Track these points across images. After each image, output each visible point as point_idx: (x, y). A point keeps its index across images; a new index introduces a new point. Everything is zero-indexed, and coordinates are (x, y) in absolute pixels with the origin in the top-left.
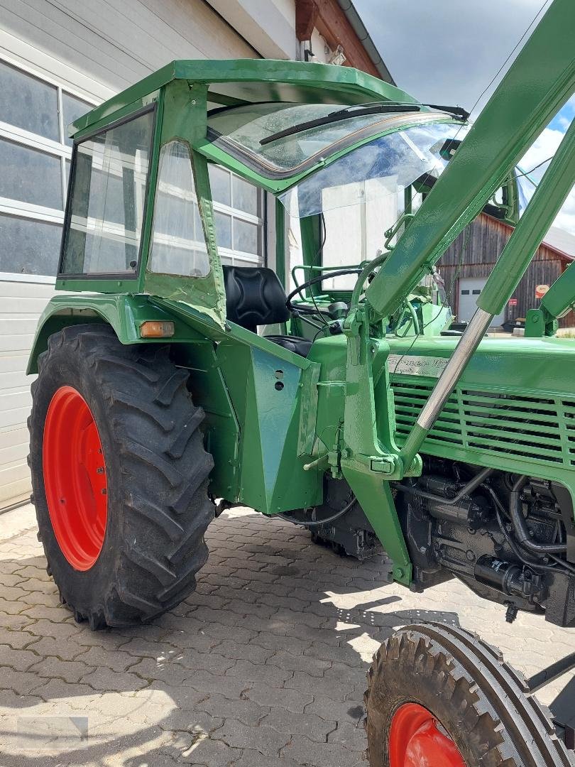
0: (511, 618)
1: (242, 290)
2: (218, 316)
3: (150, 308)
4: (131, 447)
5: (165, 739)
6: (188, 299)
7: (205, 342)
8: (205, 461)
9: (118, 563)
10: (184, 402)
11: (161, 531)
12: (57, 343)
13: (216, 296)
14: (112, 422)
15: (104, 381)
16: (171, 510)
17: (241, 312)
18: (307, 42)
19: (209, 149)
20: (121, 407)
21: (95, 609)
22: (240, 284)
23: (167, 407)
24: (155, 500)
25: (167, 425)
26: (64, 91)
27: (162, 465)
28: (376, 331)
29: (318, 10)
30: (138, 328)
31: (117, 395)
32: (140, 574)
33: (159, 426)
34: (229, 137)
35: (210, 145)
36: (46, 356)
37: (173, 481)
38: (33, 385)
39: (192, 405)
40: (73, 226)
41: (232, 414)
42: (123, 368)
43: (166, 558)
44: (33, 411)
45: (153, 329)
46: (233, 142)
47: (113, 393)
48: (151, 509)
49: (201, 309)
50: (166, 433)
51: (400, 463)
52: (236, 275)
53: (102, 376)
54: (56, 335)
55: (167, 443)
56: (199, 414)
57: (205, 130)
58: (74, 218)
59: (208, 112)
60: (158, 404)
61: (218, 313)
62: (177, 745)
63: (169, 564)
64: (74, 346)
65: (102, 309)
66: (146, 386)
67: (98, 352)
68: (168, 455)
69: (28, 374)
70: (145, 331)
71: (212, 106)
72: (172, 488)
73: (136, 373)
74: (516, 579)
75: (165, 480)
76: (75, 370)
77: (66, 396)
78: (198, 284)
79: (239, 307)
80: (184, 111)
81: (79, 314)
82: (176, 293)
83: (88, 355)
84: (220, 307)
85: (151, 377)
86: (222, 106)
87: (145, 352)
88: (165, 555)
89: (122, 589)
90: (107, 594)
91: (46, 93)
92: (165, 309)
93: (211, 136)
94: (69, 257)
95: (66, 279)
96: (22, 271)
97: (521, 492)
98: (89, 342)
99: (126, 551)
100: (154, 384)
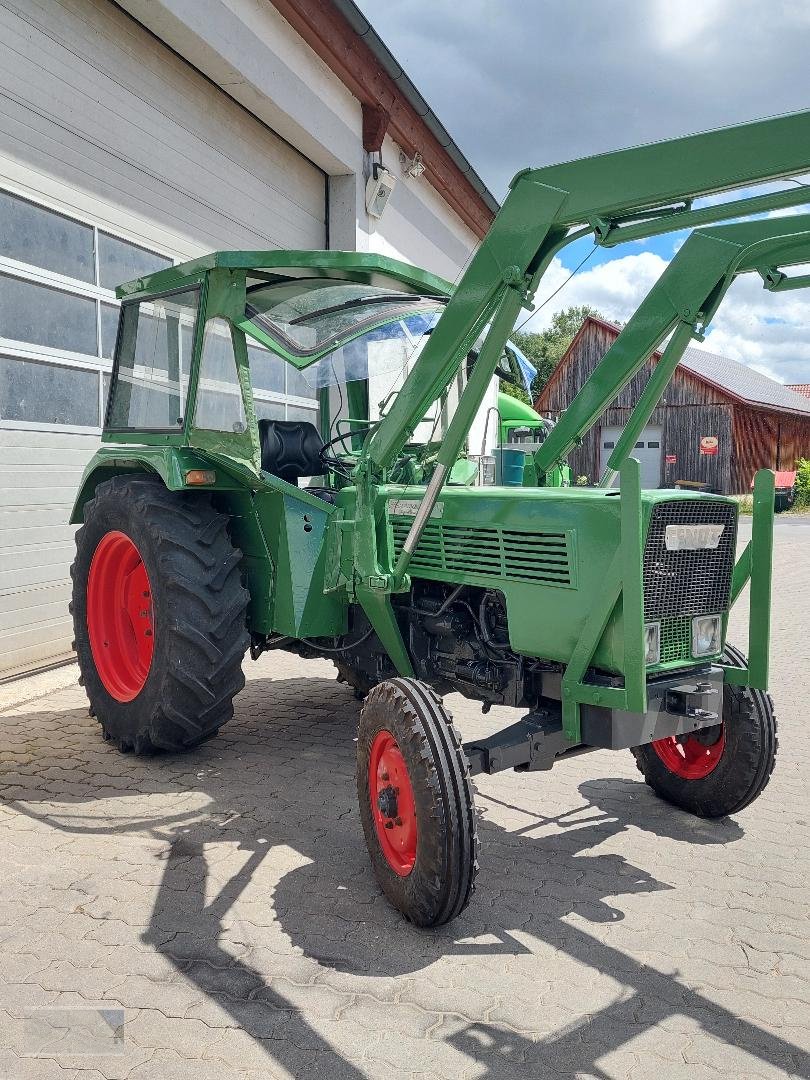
0: (486, 710)
1: (282, 443)
2: (254, 466)
3: (194, 459)
4: (177, 579)
5: (205, 817)
6: (228, 451)
7: (243, 490)
8: (242, 596)
9: (164, 682)
10: (224, 543)
11: (202, 653)
12: (105, 491)
13: (253, 449)
14: (160, 559)
15: (152, 524)
16: (212, 636)
17: (281, 464)
18: (377, 153)
19: (246, 325)
20: (168, 545)
21: (141, 732)
22: (279, 437)
23: (208, 546)
24: (197, 626)
25: (210, 561)
26: (100, 231)
27: (204, 595)
28: (379, 480)
29: (389, 117)
30: (184, 477)
31: (165, 535)
32: (183, 691)
33: (201, 562)
34: (263, 315)
35: (248, 322)
36: (92, 504)
37: (214, 610)
38: (77, 534)
39: (231, 546)
40: (120, 377)
41: (268, 555)
42: (170, 513)
43: (207, 679)
44: (76, 559)
45: (195, 477)
46: (267, 321)
47: (160, 532)
48: (194, 633)
49: (239, 461)
50: (207, 568)
51: (392, 581)
52: (276, 428)
53: (151, 520)
54: (104, 484)
55: (208, 577)
56: (237, 553)
57: (243, 307)
58: (122, 369)
59: (248, 289)
60: (200, 543)
61: (254, 464)
62: (215, 820)
63: (208, 684)
64: (123, 493)
65: (152, 460)
66: (190, 528)
67: (146, 499)
68: (208, 588)
69: (71, 523)
70: (189, 479)
71: (251, 282)
72: (214, 617)
73: (180, 516)
74: (483, 672)
75: (206, 609)
76: (124, 516)
77: (112, 542)
78: (237, 438)
79: (279, 459)
80: (226, 292)
81: (122, 464)
82: (217, 446)
83: (137, 501)
84: (255, 459)
85: (195, 520)
86: (263, 282)
87: (189, 497)
88: (206, 675)
89: (167, 707)
90: (154, 714)
91: (82, 233)
92: (208, 460)
93: (249, 314)
94: (116, 410)
95: (113, 432)
96: (55, 421)
97: (487, 606)
98: (138, 489)
99: (172, 671)
100: (197, 526)
